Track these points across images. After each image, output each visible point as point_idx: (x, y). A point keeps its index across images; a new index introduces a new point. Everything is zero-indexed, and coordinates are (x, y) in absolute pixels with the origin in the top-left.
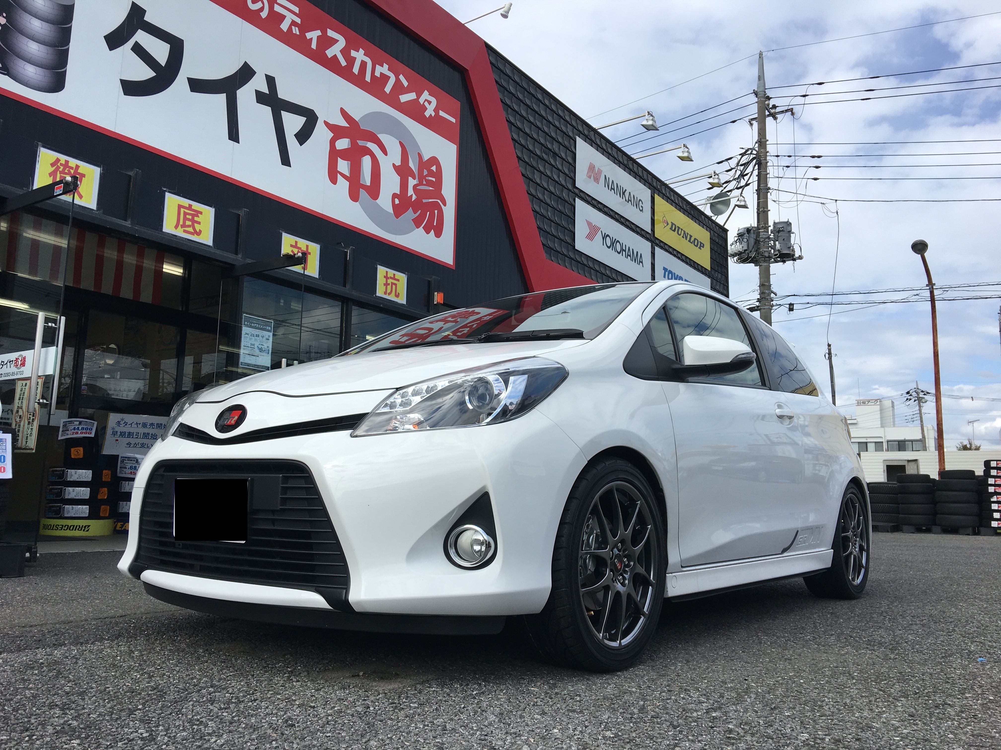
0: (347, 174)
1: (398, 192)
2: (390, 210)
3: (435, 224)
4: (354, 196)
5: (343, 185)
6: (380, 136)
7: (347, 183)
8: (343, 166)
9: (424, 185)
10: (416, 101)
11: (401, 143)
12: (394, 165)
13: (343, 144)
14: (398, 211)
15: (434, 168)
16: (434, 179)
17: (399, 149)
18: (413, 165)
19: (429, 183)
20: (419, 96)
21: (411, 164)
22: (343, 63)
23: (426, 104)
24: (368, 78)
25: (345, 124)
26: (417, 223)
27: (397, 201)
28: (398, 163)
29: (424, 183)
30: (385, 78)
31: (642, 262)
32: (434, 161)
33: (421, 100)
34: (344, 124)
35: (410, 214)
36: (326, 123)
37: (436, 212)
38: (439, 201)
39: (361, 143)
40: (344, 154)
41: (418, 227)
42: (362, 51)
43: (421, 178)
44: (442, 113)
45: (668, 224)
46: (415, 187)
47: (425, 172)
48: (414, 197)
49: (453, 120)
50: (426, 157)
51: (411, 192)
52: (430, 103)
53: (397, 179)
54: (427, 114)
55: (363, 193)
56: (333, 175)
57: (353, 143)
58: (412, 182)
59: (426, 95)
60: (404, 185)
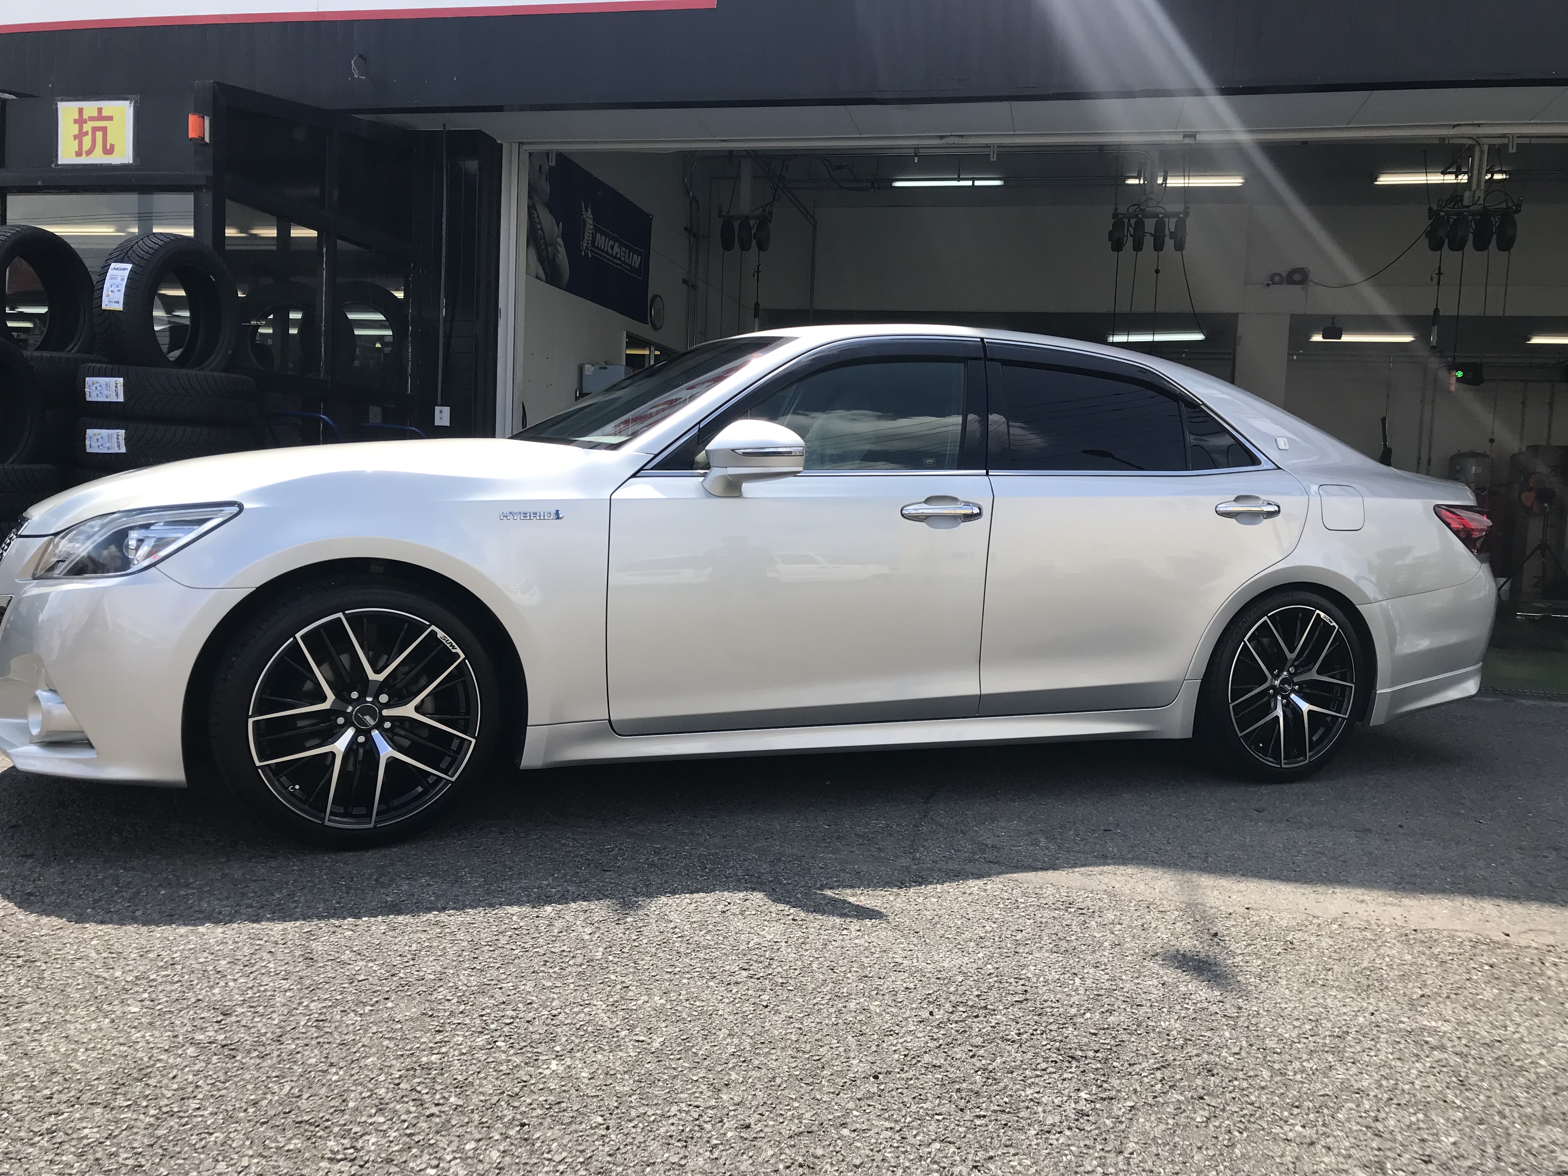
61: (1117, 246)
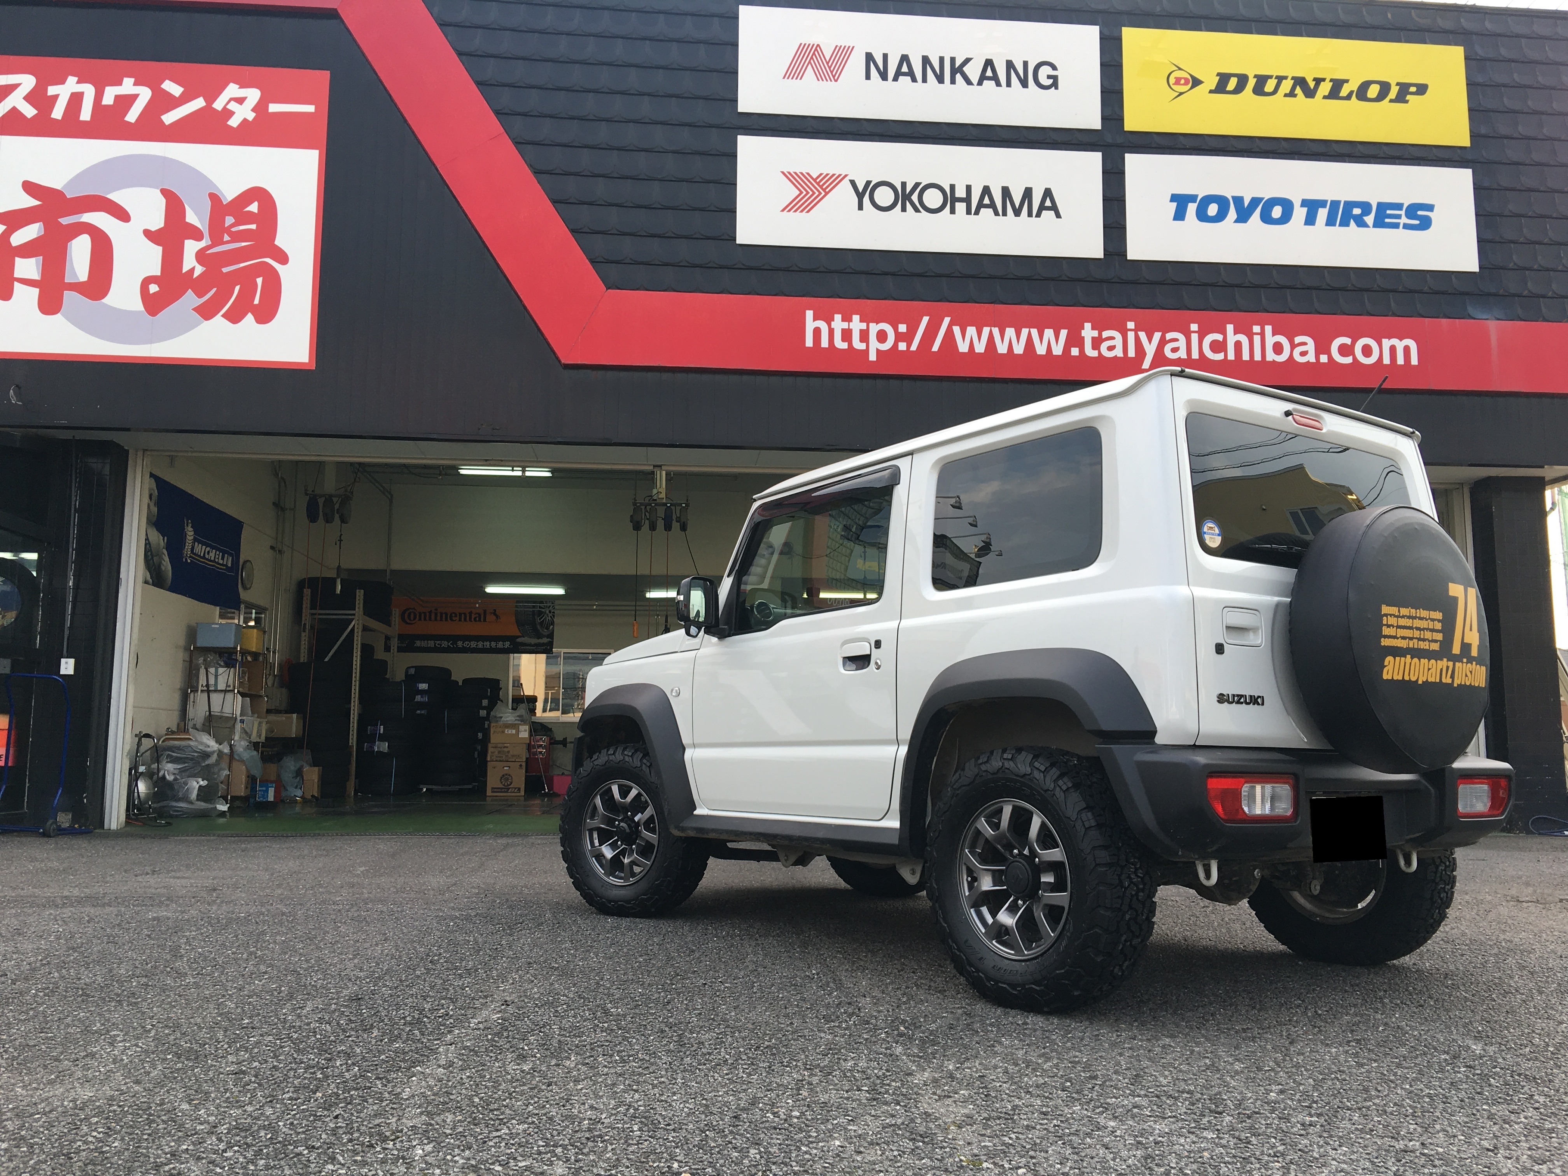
0: (35, 275)
1: (157, 271)
2: (137, 306)
3: (256, 301)
4: (50, 305)
5: (27, 297)
6: (110, 196)
7: (35, 292)
8: (27, 268)
9: (228, 242)
10: (208, 109)
11: (165, 192)
12: (146, 231)
13: (27, 234)
14: (156, 303)
15: (254, 208)
16: (253, 227)
17: (162, 201)
18: (196, 216)
19: (237, 237)
20: (210, 100)
21: (191, 217)
22: (29, 111)
23: (233, 106)
24: (86, 114)
25: (32, 202)
26: (206, 312)
27: (154, 288)
28: (158, 225)
29: (226, 238)
30: (126, 101)
31: (1054, 208)
32: (255, 194)
33: (218, 105)
34: (28, 203)
35: (190, 299)
37: (259, 281)
38: (268, 260)
39: (65, 221)
40: (29, 249)
41: (208, 317)
42: (72, 80)
43: (218, 231)
44: (274, 108)
45: (1196, 82)
46: (201, 254)
47: (229, 220)
48: (199, 270)
49: (310, 109)
50: (229, 194)
51: (189, 263)
52: (240, 101)
53: (157, 252)
54: (234, 122)
55: (69, 297)
57: (51, 227)
58: (191, 247)
59: (233, 90)
60: (172, 258)
61: (637, 527)
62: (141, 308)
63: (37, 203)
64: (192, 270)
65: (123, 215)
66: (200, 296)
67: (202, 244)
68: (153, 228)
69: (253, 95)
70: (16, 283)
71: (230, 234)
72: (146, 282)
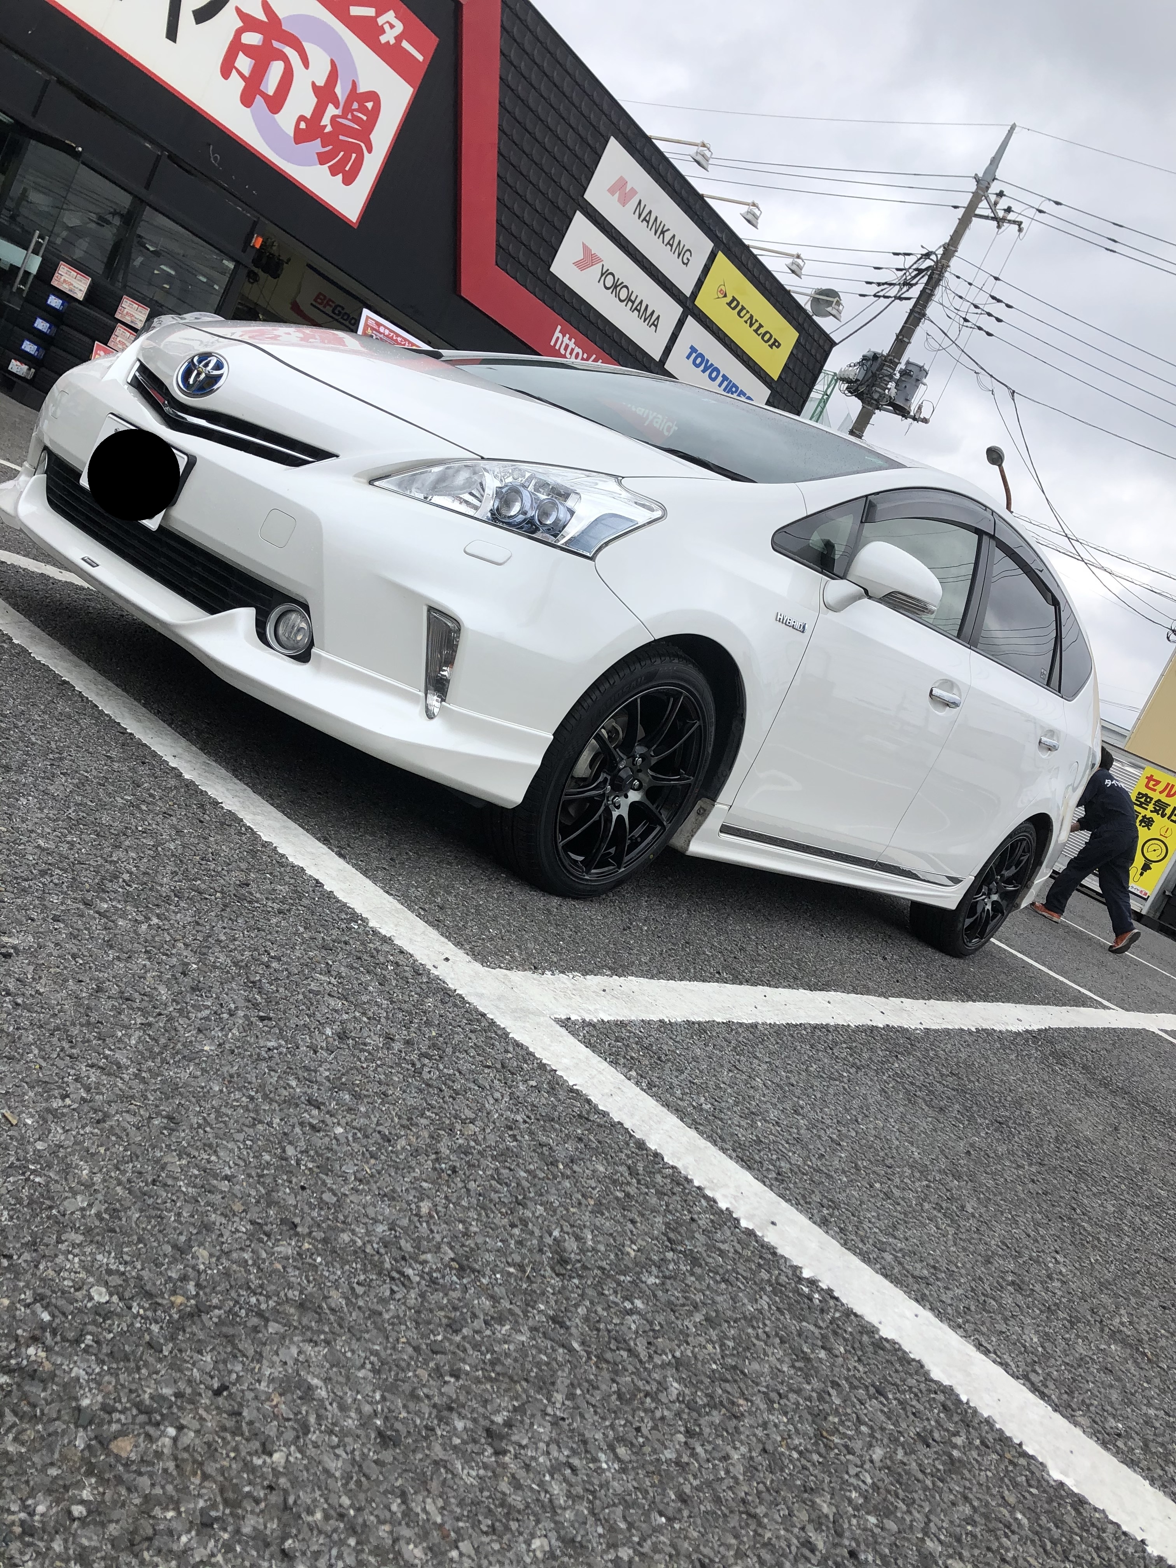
0: (247, 73)
1: (308, 115)
2: (291, 133)
3: (347, 168)
4: (247, 99)
5: (236, 84)
6: (305, 44)
7: (242, 84)
8: (244, 63)
9: (349, 120)
10: (372, 19)
11: (333, 63)
12: (313, 84)
13: (252, 38)
14: (300, 137)
15: (370, 105)
16: (365, 118)
17: (329, 68)
18: (341, 91)
19: (355, 119)
20: (379, 14)
21: (338, 90)
23: (387, 27)
25: (263, 17)
26: (323, 159)
27: (303, 125)
28: (321, 82)
29: (350, 117)
31: (656, 326)
32: (373, 96)
33: (381, 21)
34: (261, 16)
35: (316, 146)
36: (238, 10)
37: (354, 156)
38: (363, 145)
39: (276, 44)
40: (249, 50)
41: (322, 163)
43: (347, 109)
44: (405, 44)
45: (725, 296)
46: (333, 119)
47: (355, 106)
48: (329, 129)
49: (420, 58)
50: (362, 88)
51: (326, 121)
52: (392, 26)
53: (313, 101)
54: (383, 39)
55: (259, 99)
56: (227, 68)
57: (267, 42)
58: (332, 111)
59: (390, 16)
60: (319, 111)
62: (292, 134)
63: (265, 20)
64: (325, 126)
65: (306, 63)
66: (323, 147)
67: (338, 112)
68: (318, 84)
69: (399, 27)
70: (234, 71)
71: (353, 115)
72: (302, 118)
